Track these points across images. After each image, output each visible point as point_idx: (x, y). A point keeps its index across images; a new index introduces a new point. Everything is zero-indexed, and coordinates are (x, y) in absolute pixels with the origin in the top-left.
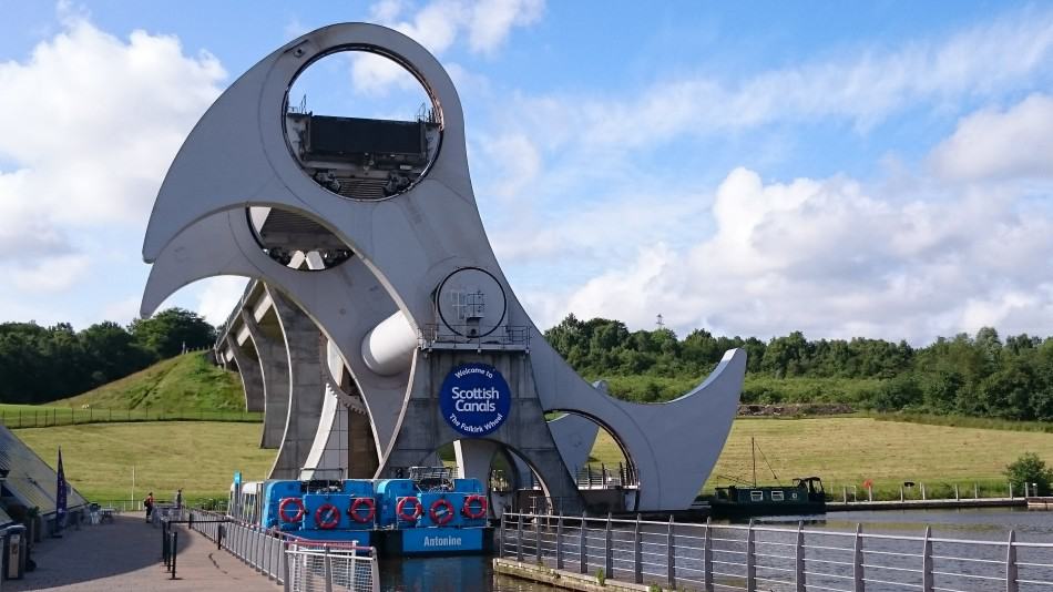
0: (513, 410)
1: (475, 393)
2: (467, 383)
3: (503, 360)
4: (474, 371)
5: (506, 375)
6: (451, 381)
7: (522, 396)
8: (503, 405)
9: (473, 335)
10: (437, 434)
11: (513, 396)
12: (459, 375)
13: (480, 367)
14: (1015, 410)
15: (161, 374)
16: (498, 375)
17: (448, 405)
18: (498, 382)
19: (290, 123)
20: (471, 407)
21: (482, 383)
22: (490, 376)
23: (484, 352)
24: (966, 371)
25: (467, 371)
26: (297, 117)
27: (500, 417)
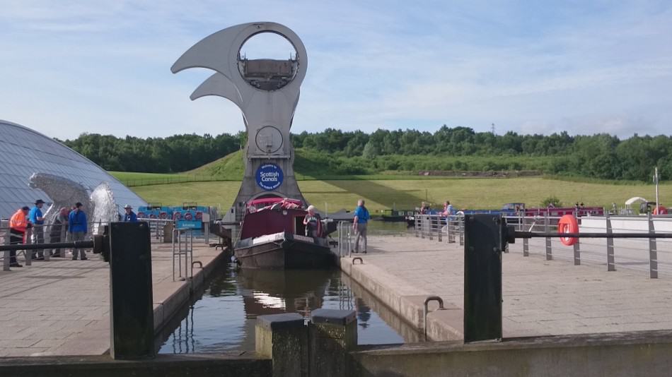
0: (284, 180)
1: (270, 174)
2: (266, 170)
3: (282, 162)
4: (269, 166)
5: (281, 167)
6: (260, 170)
7: (288, 175)
8: (280, 178)
9: (270, 152)
10: (254, 190)
11: (285, 175)
12: (263, 167)
13: (271, 164)
14: (605, 174)
15: (227, 160)
16: (278, 167)
17: (258, 179)
18: (279, 170)
19: (240, 63)
20: (268, 180)
21: (272, 170)
22: (275, 167)
23: (271, 159)
24: (586, 156)
25: (266, 166)
26: (243, 61)
27: (279, 183)
